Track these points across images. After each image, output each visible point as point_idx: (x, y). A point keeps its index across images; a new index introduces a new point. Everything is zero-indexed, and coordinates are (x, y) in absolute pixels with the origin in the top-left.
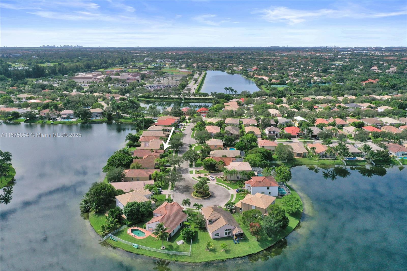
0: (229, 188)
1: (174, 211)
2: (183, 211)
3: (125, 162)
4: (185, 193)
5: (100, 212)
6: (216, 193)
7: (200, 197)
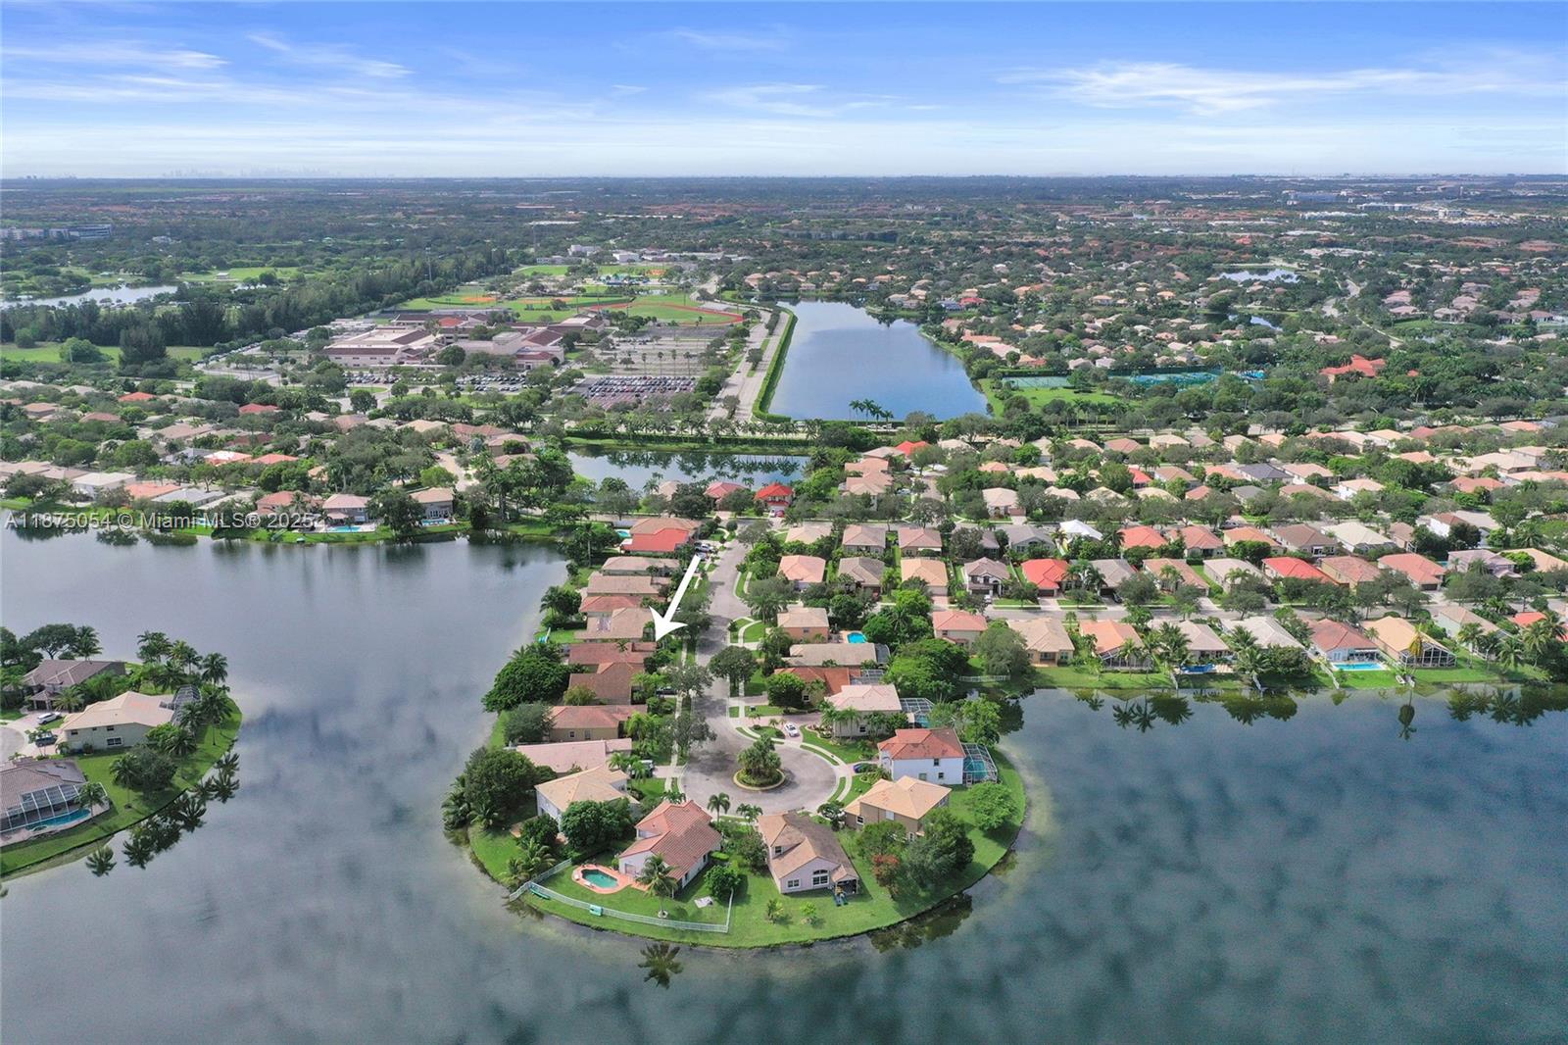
0: (836, 758)
1: (687, 826)
2: (712, 825)
3: (548, 682)
4: (716, 773)
5: (497, 828)
6: (800, 774)
7: (756, 785)
